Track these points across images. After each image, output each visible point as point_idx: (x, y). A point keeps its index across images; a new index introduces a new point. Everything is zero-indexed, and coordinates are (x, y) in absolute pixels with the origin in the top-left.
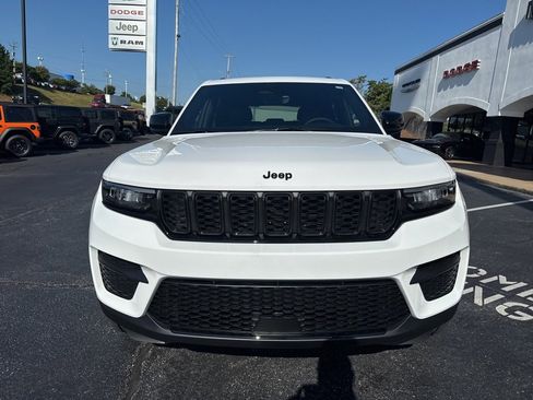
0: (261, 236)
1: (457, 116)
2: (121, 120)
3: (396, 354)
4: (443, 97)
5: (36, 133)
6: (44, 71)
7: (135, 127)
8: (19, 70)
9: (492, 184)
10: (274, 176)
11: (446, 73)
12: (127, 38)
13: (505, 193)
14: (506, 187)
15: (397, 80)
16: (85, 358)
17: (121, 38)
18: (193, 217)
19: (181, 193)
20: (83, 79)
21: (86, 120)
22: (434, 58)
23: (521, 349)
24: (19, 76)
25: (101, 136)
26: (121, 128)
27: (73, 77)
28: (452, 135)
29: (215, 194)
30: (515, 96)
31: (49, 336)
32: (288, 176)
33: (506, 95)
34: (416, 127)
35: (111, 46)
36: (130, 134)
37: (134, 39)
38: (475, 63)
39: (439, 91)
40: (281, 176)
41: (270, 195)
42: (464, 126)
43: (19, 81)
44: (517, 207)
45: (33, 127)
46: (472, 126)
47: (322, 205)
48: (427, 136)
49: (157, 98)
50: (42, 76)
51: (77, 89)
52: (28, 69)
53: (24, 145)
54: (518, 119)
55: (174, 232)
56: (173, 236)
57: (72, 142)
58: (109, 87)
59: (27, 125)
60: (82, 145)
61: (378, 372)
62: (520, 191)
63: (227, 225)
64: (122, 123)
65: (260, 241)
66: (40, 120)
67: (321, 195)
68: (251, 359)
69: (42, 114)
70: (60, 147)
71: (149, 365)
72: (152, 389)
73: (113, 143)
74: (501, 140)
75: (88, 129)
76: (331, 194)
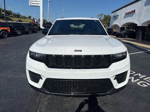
0: (73, 67)
1: (129, 25)
2: (33, 26)
3: (110, 96)
4: (125, 20)
5: (9, 31)
6: (10, 11)
7: (37, 28)
8: (3, 11)
9: (138, 46)
10: (77, 51)
11: (126, 13)
12: (34, 2)
13: (141, 49)
14: (142, 47)
15: (112, 15)
16: (25, 97)
17: (33, 2)
18: (55, 62)
19: (51, 55)
20: (22, 14)
21: (23, 27)
22: (123, 9)
23: (143, 95)
24: (3, 13)
25: (27, 31)
26: (33, 29)
27: (19, 13)
28: (127, 31)
29: (61, 56)
30: (146, 20)
31: (15, 91)
32: (81, 51)
33: (143, 20)
34: (117, 29)
35: (30, 5)
36: (36, 30)
37: (36, 3)
38: (135, 10)
39: (124, 18)
40: (79, 51)
41: (76, 56)
42: (131, 28)
43: (3, 15)
44: (145, 53)
45: (8, 29)
46: (133, 28)
47: (90, 59)
48: (120, 31)
49: (43, 20)
50: (10, 13)
51: (20, 17)
52: (6, 11)
53: (6, 34)
54: (146, 27)
55: (50, 66)
56: (49, 67)
57: (19, 33)
58: (29, 16)
59: (6, 28)
60: (22, 34)
61: (105, 101)
62: (146, 48)
63: (64, 64)
64: (33, 27)
65: (73, 68)
66: (10, 27)
67: (90, 56)
68: (70, 98)
69: (11, 25)
70: (16, 35)
71: (43, 99)
72: (44, 106)
73: (31, 33)
74: (141, 33)
75: (24, 29)
76: (93, 56)
